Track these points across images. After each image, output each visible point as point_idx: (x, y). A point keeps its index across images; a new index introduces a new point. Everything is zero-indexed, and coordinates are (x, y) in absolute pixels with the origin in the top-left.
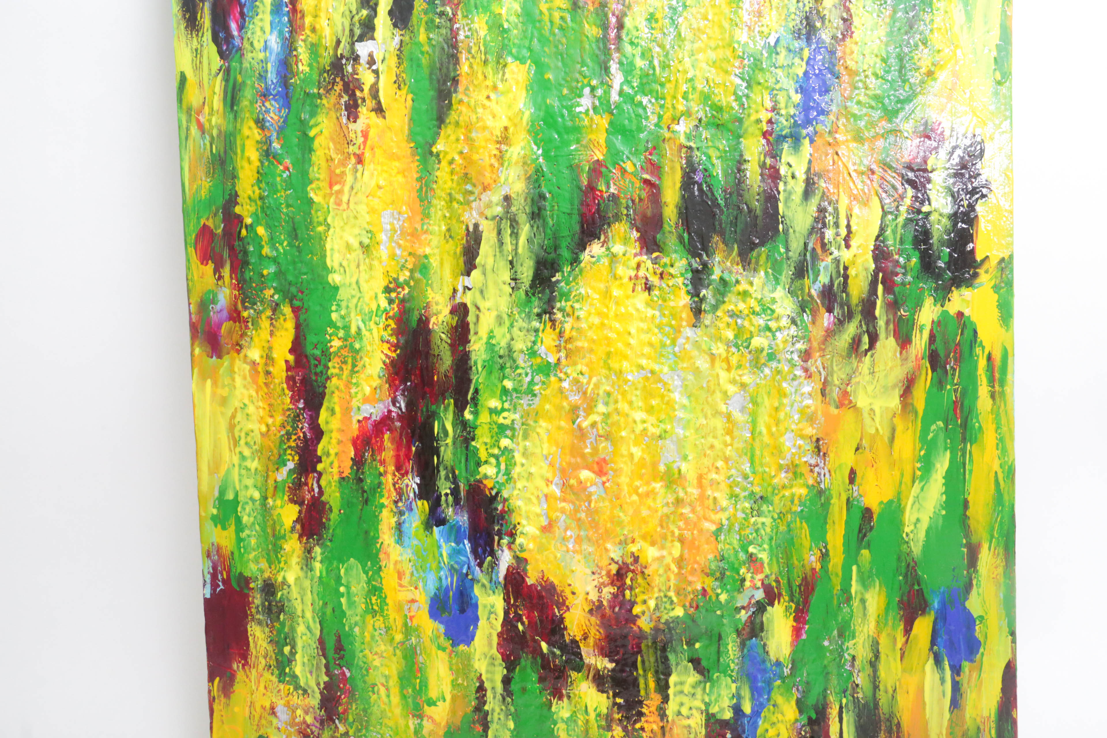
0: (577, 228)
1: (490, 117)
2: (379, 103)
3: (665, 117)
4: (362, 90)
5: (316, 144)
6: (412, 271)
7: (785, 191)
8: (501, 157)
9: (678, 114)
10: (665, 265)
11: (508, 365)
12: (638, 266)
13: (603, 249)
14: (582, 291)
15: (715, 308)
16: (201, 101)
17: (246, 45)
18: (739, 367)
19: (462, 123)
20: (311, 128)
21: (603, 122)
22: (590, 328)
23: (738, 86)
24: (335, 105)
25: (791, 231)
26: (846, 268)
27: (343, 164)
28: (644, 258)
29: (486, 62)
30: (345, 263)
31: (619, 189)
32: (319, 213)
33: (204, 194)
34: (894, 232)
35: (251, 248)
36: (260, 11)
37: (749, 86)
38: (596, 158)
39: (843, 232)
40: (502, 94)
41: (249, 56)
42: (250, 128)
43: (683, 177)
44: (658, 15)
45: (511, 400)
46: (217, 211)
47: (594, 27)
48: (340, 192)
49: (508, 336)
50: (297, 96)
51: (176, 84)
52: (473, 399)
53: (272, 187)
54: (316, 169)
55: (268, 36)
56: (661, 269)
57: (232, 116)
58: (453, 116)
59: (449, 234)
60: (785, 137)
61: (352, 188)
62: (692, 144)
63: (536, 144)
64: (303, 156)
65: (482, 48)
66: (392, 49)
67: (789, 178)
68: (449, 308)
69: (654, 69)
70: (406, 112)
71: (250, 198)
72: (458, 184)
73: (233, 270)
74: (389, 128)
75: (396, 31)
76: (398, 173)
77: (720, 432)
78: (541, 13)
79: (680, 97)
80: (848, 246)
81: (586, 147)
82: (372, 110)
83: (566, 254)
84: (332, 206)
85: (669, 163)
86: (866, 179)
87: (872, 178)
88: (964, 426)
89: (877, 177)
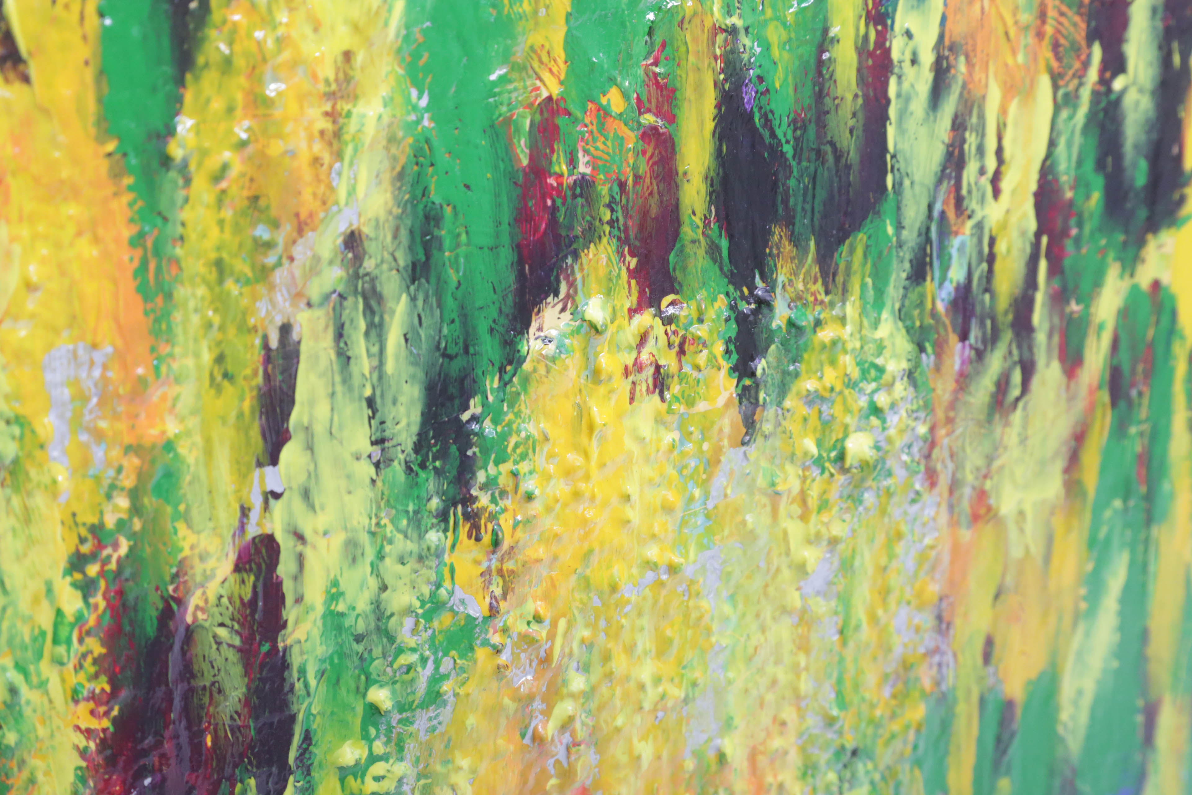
0: (510, 279)
1: (308, 31)
2: (7, 38)
6: (134, 494)
7: (899, 95)
8: (336, 134)
10: (689, 323)
11: (377, 651)
12: (643, 339)
13: (567, 315)
14: (531, 429)
15: (783, 390)
18: (824, 505)
19: (240, 62)
22: (549, 509)
25: (907, 183)
26: (992, 241)
28: (647, 317)
31: (594, 162)
34: (1069, 144)
38: (545, 94)
39: (991, 164)
43: (718, 106)
45: (390, 729)
49: (373, 583)
52: (300, 758)
56: (681, 333)
58: (214, 45)
59: (222, 371)
62: (735, 20)
63: (414, 82)
67: (907, 64)
68: (232, 557)
70: (84, 51)
72: (237, 229)
74: (45, 112)
76: (79, 234)
77: (788, 646)
80: (996, 193)
81: (524, 68)
83: (488, 348)
85: (691, 77)
86: (1030, 39)
87: (1040, 35)
88: (1150, 498)
89: (1049, 30)
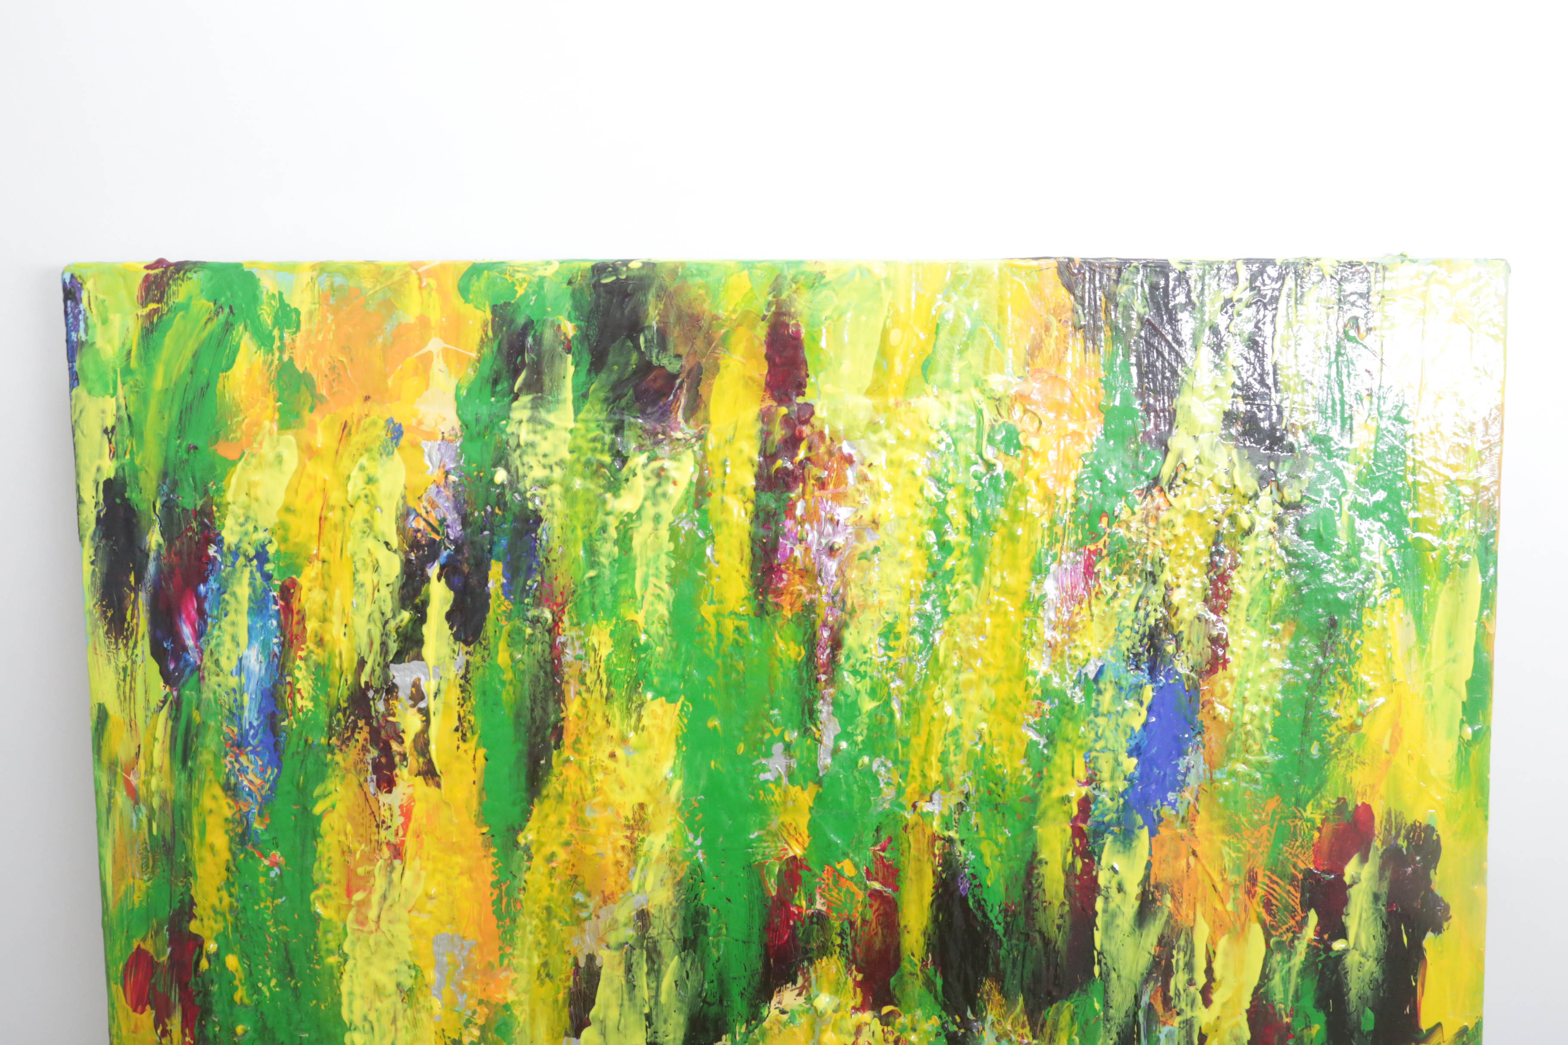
0: (759, 965)
1: (616, 788)
2: (430, 762)
3: (909, 790)
4: (401, 742)
5: (325, 826)
6: (483, 1029)
7: (1105, 911)
8: (633, 850)
9: (931, 787)
10: (903, 1029)
12: (858, 1031)
13: (801, 1000)
16: (133, 754)
17: (208, 662)
19: (568, 798)
20: (315, 801)
21: (805, 797)
23: (1032, 744)
24: (356, 764)
25: (1114, 975)
26: (1203, 1037)
27: (370, 859)
28: (867, 1016)
29: (609, 698)
30: (372, 1016)
31: (829, 904)
32: (330, 936)
33: (137, 898)
34: (1285, 981)
35: (216, 990)
36: (231, 608)
37: (1051, 742)
38: (791, 854)
39: (1201, 979)
40: (637, 750)
41: (212, 681)
42: (214, 797)
43: (936, 887)
44: (901, 628)
46: (160, 926)
47: (792, 645)
48: (364, 904)
50: (292, 748)
51: (90, 723)
53: (251, 891)
54: (324, 865)
55: (244, 650)
56: (897, 1034)
57: (184, 777)
58: (553, 786)
59: (545, 973)
60: (1110, 824)
61: (384, 897)
62: (952, 834)
63: (691, 829)
64: (303, 845)
65: (604, 676)
66: (452, 676)
67: (1113, 891)
69: (892, 715)
70: (473, 776)
71: (214, 908)
72: (561, 891)
73: (186, 1023)
74: (447, 804)
75: (460, 646)
76: (461, 874)
78: (704, 620)
79: (934, 759)
80: (1207, 1002)
81: (775, 835)
82: (419, 774)
83: (739, 1005)
84: (351, 925)
85: (913, 864)
86: (1241, 895)
87: (1251, 894)
89: (1260, 891)
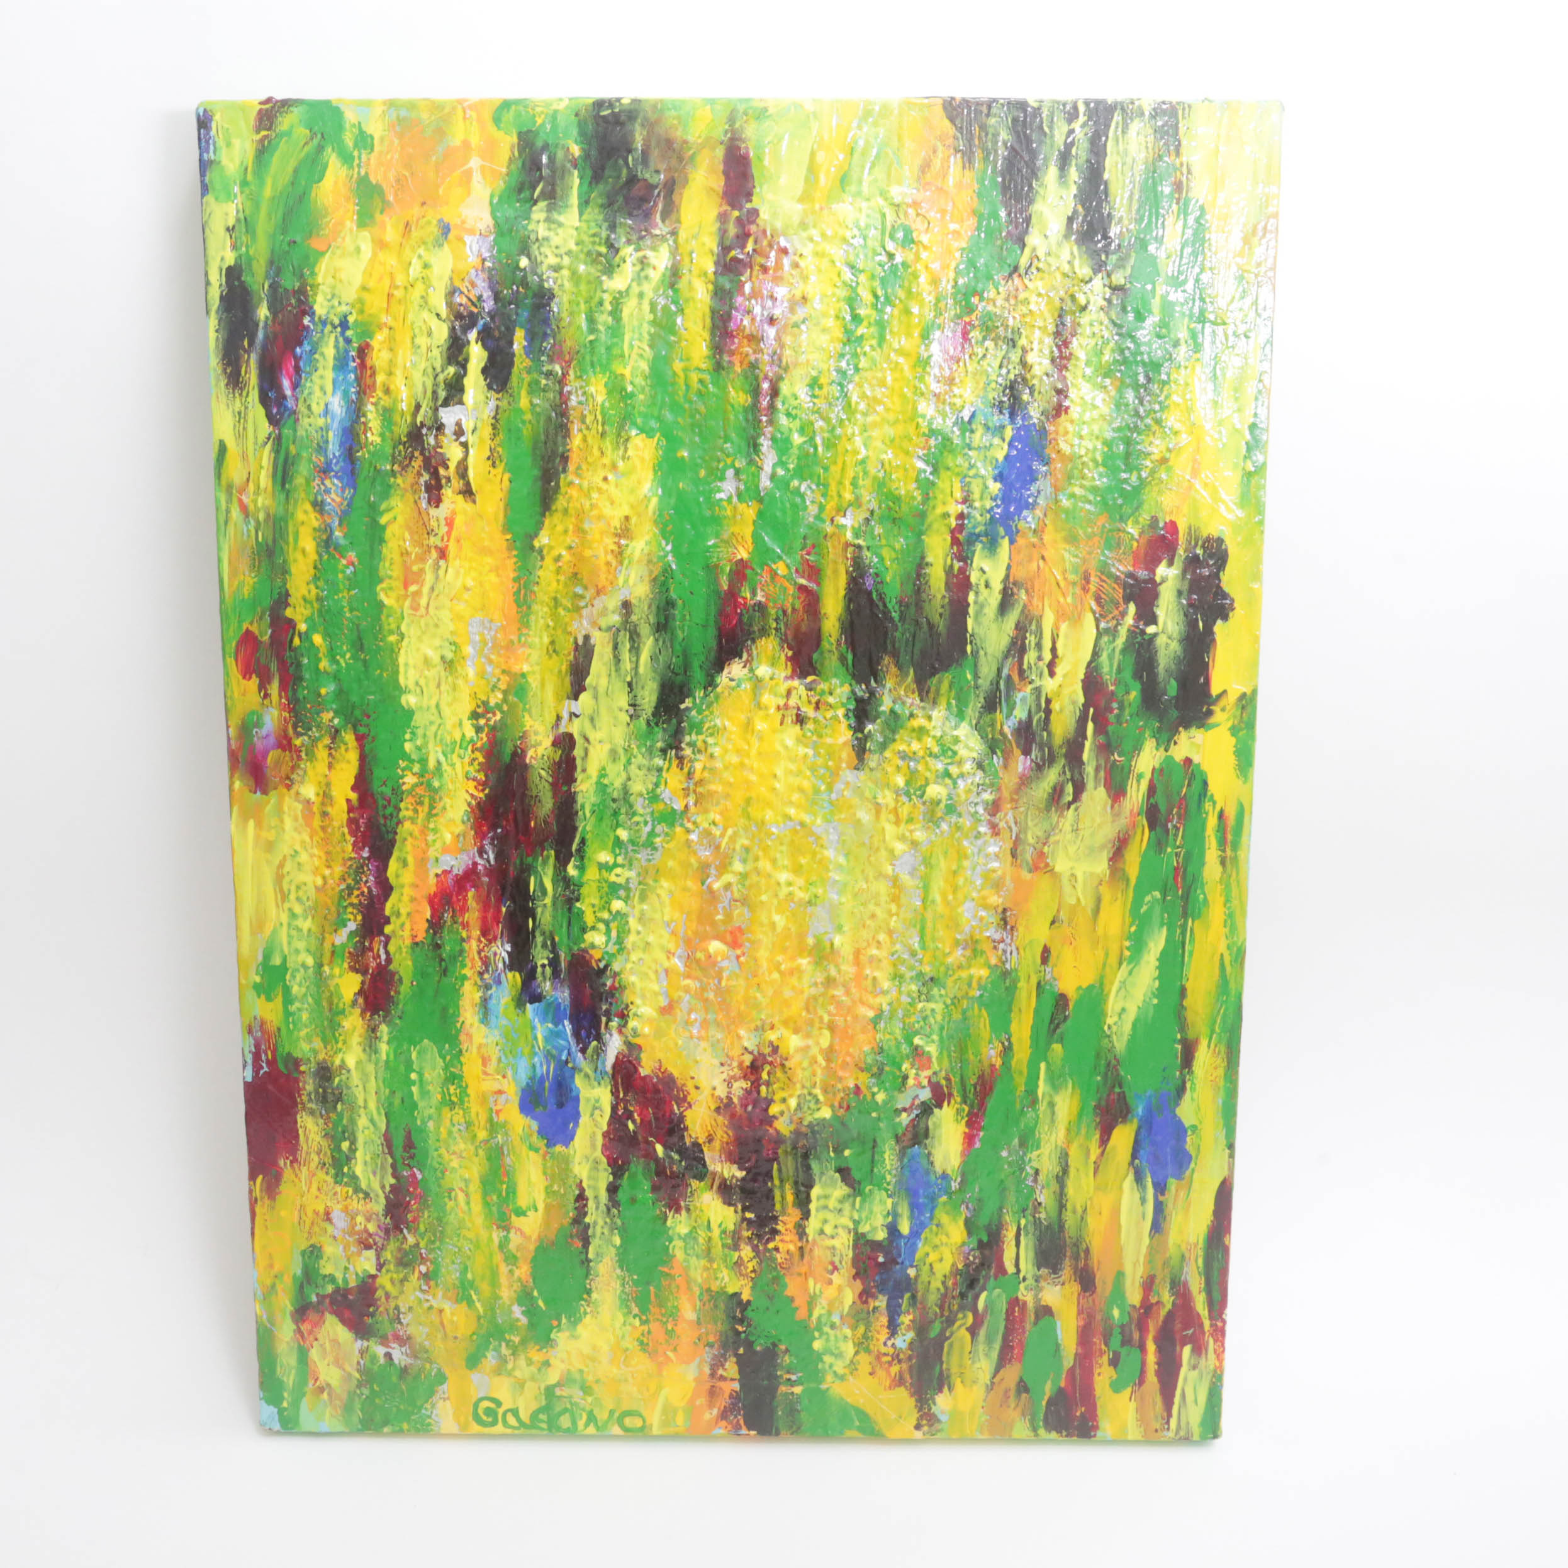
0: (713, 644)
1: (608, 504)
2: (468, 484)
3: (828, 507)
4: (447, 468)
5: (388, 534)
6: (505, 693)
7: (976, 602)
8: (619, 553)
9: (845, 505)
10: (823, 692)
11: (623, 810)
12: (789, 693)
13: (746, 670)
14: (718, 722)
15: (883, 746)
16: (245, 479)
17: (302, 408)
18: (910, 820)
19: (571, 511)
20: (382, 514)
21: (749, 512)
22: (726, 768)
23: (920, 471)
24: (412, 486)
25: (982, 653)
26: (1048, 701)
27: (422, 559)
28: (796, 683)
29: (603, 435)
30: (422, 682)
31: (767, 596)
32: (391, 620)
33: (246, 591)
34: (1111, 657)
35: (306, 661)
36: (320, 365)
37: (935, 471)
38: (739, 557)
39: (1047, 656)
40: (623, 475)
41: (305, 421)
42: (306, 512)
43: (848, 584)
44: (822, 380)
45: (626, 853)
46: (263, 613)
47: (741, 394)
48: (418, 594)
49: (624, 775)
50: (364, 473)
51: (214, 455)
52: (579, 850)
53: (333, 586)
54: (387, 564)
55: (329, 398)
56: (817, 697)
57: (283, 497)
58: (560, 502)
59: (553, 648)
60: (978, 536)
61: (432, 589)
62: (861, 542)
63: (664, 538)
64: (372, 548)
65: (599, 418)
66: (485, 417)
67: (982, 587)
68: (551, 738)
69: (816, 448)
70: (501, 495)
71: (305, 600)
72: (566, 585)
73: (283, 687)
74: (481, 516)
75: (492, 394)
76: (490, 571)
77: (884, 898)
78: (675, 374)
79: (847, 483)
80: (1052, 674)
81: (727, 542)
82: (460, 493)
83: (698, 675)
84: (407, 611)
85: (831, 566)
86: (1078, 590)
87: (1085, 590)
88: (1186, 898)
89: (1093, 588)
